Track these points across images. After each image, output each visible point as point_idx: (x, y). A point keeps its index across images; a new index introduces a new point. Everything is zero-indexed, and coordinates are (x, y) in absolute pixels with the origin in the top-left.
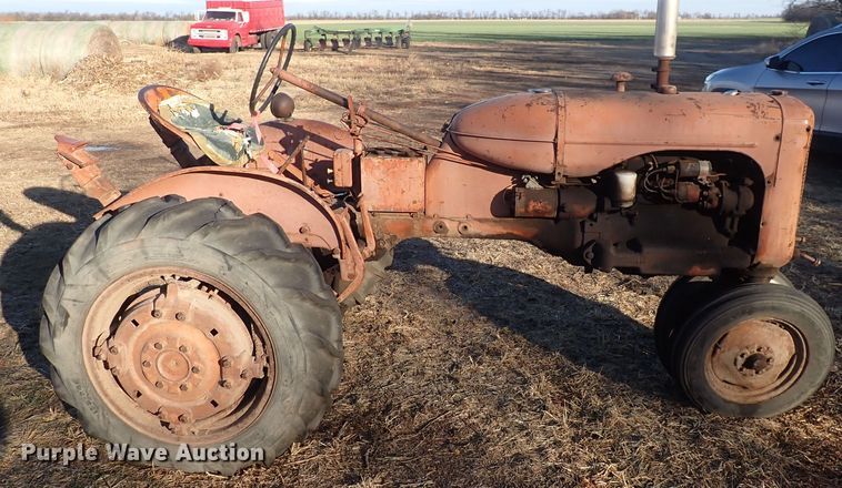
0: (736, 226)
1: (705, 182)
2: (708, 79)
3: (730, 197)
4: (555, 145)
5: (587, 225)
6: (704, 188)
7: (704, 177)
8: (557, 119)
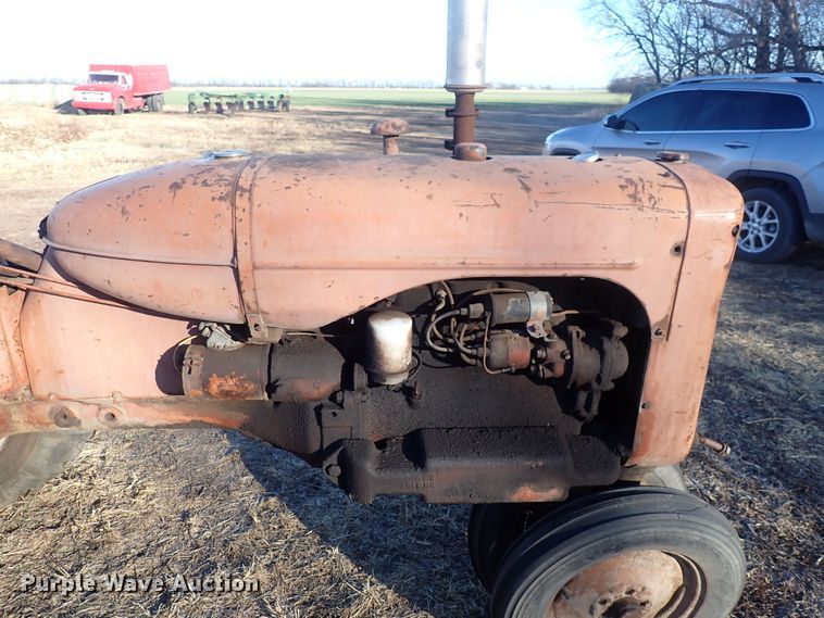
0: (595, 407)
1: (540, 333)
2: (549, 138)
3: (586, 359)
4: (236, 271)
5: (326, 413)
6: (539, 343)
7: (538, 324)
8: (234, 217)
